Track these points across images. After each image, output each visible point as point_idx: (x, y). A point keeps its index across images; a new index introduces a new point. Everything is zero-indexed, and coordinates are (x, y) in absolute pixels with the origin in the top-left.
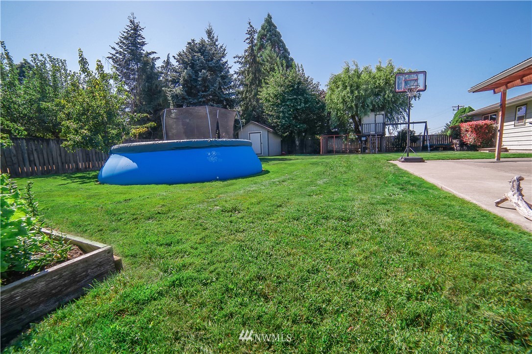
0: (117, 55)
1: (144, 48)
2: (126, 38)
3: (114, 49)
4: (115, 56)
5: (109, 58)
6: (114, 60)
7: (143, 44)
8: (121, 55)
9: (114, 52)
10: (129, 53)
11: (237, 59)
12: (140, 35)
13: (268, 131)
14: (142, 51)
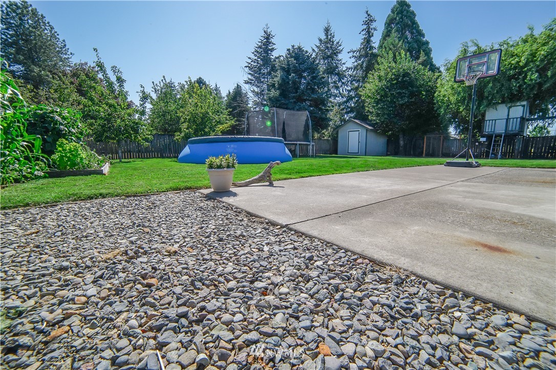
0: (252, 63)
1: (273, 53)
2: (260, 47)
3: (249, 58)
4: (250, 64)
5: (246, 67)
6: (249, 67)
7: (272, 50)
8: (255, 62)
9: (249, 61)
10: (261, 60)
11: (351, 54)
12: (270, 43)
13: (367, 130)
14: (271, 57)
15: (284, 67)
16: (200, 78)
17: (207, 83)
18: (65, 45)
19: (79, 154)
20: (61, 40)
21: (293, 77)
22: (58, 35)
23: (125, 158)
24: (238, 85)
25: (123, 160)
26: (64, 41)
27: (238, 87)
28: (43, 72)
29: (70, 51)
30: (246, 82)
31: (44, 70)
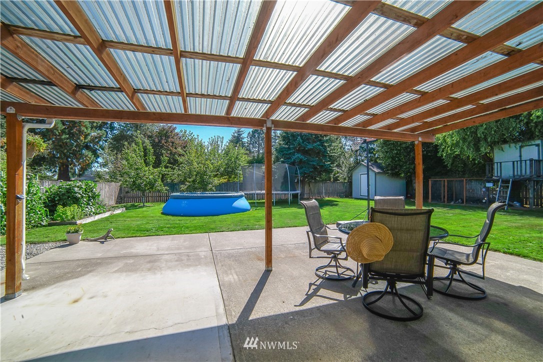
13: (375, 174)
25: (145, 204)
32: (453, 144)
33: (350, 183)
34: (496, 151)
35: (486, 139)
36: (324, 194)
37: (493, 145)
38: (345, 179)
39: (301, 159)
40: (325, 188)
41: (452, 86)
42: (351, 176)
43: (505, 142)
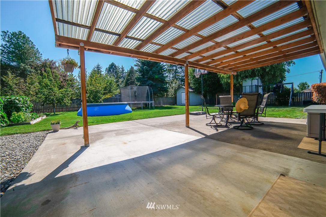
15: (143, 62)
16: (113, 63)
17: (117, 65)
18: (38, 51)
19: (21, 117)
20: (36, 48)
21: (146, 68)
22: (35, 46)
23: (57, 112)
24: (132, 67)
25: (56, 113)
26: (37, 49)
27: (132, 68)
28: (26, 66)
29: (40, 53)
30: (135, 66)
31: (27, 65)
32: (227, 78)
33: (176, 97)
34: (243, 81)
35: (240, 76)
36: (162, 104)
37: (243, 78)
38: (172, 96)
39: (152, 84)
40: (162, 101)
41: (256, 54)
42: (176, 94)
43: (247, 77)
